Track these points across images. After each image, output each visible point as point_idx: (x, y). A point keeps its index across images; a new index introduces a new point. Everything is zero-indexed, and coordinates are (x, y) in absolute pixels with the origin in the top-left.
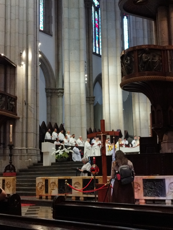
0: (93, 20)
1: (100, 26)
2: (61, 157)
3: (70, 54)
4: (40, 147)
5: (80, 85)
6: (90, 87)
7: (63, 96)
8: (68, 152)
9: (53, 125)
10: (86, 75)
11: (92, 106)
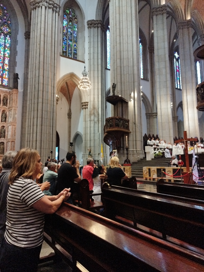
0: (175, 67)
1: (180, 71)
2: (158, 155)
3: (161, 91)
4: (144, 149)
5: (168, 110)
6: (174, 111)
7: (157, 117)
8: (162, 152)
9: (151, 136)
10: (172, 103)
11: (176, 123)
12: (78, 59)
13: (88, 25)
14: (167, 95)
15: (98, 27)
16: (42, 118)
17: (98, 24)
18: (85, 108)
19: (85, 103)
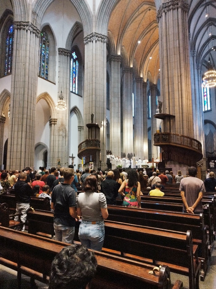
12: (49, 79)
13: (59, 51)
14: (118, 122)
15: (68, 56)
16: (26, 132)
17: (68, 53)
18: (54, 124)
19: (54, 119)
